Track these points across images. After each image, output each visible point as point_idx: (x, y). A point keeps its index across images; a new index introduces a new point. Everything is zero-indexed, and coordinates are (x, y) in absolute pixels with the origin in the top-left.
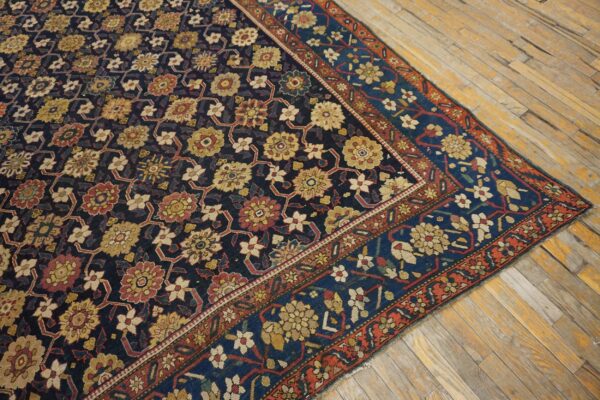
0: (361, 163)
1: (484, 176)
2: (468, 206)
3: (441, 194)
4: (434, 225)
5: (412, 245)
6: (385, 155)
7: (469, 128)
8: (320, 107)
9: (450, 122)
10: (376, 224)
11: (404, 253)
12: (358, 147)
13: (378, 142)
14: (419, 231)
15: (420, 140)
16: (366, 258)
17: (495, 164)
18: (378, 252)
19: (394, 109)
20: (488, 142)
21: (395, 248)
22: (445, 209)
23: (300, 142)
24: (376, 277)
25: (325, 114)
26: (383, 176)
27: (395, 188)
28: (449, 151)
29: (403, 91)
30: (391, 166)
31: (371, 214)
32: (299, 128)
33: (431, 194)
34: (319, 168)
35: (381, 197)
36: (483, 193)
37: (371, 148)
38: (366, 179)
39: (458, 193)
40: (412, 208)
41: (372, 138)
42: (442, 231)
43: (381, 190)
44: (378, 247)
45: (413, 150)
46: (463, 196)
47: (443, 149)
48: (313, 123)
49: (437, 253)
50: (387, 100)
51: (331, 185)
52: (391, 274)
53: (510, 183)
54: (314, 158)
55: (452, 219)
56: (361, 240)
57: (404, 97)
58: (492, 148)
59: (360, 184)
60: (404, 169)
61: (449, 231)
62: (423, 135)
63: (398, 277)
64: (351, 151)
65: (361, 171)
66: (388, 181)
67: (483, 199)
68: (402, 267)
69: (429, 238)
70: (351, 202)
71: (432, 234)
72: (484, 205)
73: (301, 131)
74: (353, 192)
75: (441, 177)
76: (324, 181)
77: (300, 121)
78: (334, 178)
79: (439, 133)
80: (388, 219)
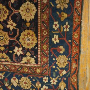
0: (25, 43)
1: (60, 77)
2: (45, 82)
3: (41, 73)
4: (30, 80)
5: (19, 81)
6: (35, 46)
7: (73, 58)
8: (28, 4)
9: (70, 51)
10: (13, 68)
11: (15, 82)
12: (29, 36)
13: (37, 39)
14: (24, 79)
15: (53, 50)
16: (2, 76)
17: (67, 76)
18: (7, 76)
19: (56, 29)
20: (74, 67)
21: (13, 79)
22: (38, 78)
23: (8, 16)
24: (1, 82)
25: (28, 10)
26: (28, 54)
27: (28, 61)
28: (58, 61)
29: (67, 23)
30: (34, 52)
31: (14, 64)
32: (13, 9)
33: (38, 71)
34: (8, 34)
35: (21, 60)
36: (54, 82)
37: (33, 40)
38: (22, 51)
39: (47, 77)
40: (28, 71)
41: (37, 36)
42: (31, 84)
43: (23, 58)
44: (8, 75)
45: (47, 52)
46: (47, 78)
47: (57, 59)
48: (20, 11)
49: (24, 88)
50: (57, 23)
51: (8, 44)
52: (7, 85)
53: (65, 84)
54: (9, 28)
55: (37, 82)
56: (5, 69)
57: (65, 26)
58: (73, 70)
59: (18, 51)
60: (37, 57)
61: (33, 85)
62: (56, 49)
63: (8, 87)
64: (25, 35)
65: (22, 46)
66: (28, 57)
67: (52, 83)
68: (11, 85)
69: (25, 83)
70: (10, 55)
71: (27, 82)
72: (51, 85)
73: (12, 11)
74: (14, 52)
75: (47, 68)
76: (6, 41)
77: (15, 6)
78: (11, 42)
79: (61, 52)
80: (18, 69)
